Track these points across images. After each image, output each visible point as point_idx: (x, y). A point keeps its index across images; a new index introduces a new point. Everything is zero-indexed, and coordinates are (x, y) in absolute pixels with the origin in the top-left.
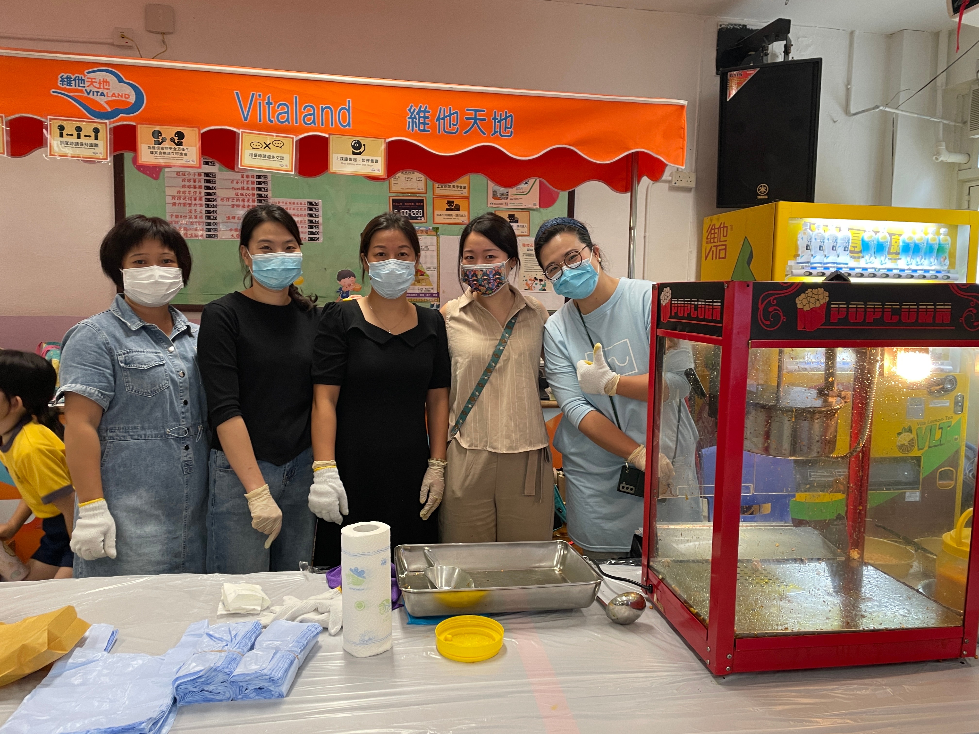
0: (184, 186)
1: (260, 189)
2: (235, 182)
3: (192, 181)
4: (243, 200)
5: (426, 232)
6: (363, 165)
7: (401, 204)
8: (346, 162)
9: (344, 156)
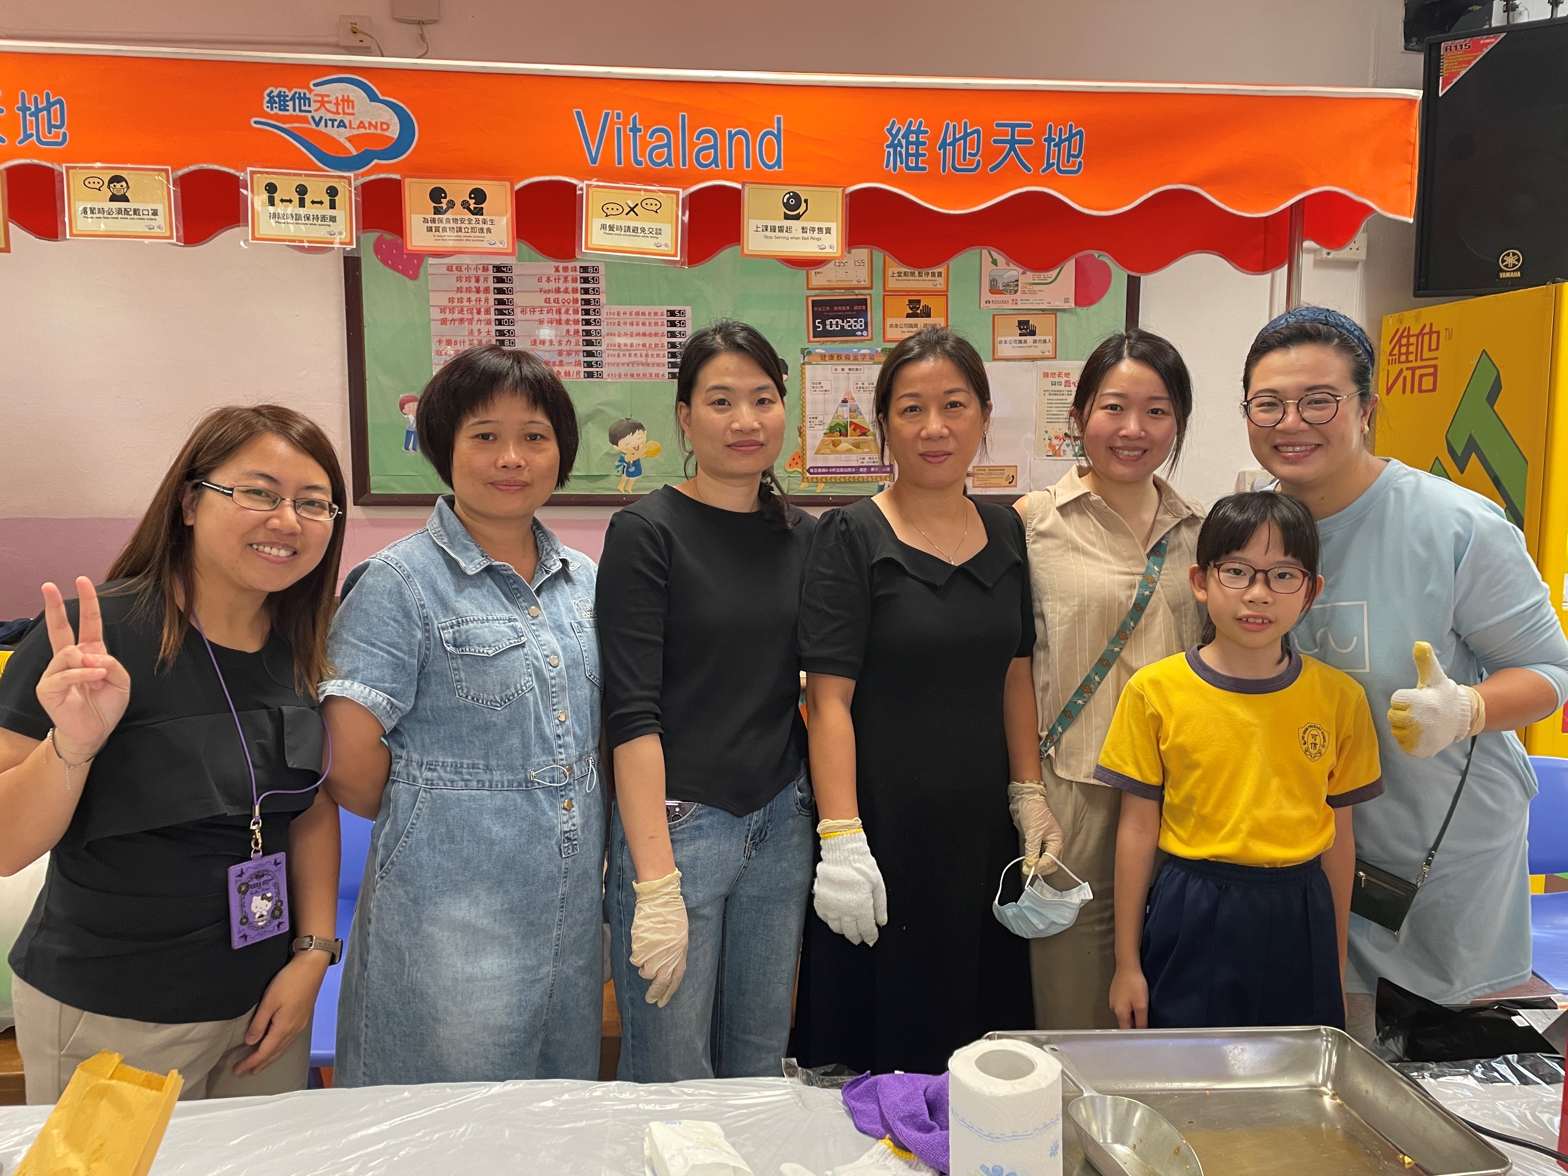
0: (459, 290)
1: (586, 291)
2: (544, 279)
3: (473, 280)
4: (559, 312)
5: (872, 357)
6: (804, 238)
7: (828, 308)
8: (773, 234)
9: (770, 223)
